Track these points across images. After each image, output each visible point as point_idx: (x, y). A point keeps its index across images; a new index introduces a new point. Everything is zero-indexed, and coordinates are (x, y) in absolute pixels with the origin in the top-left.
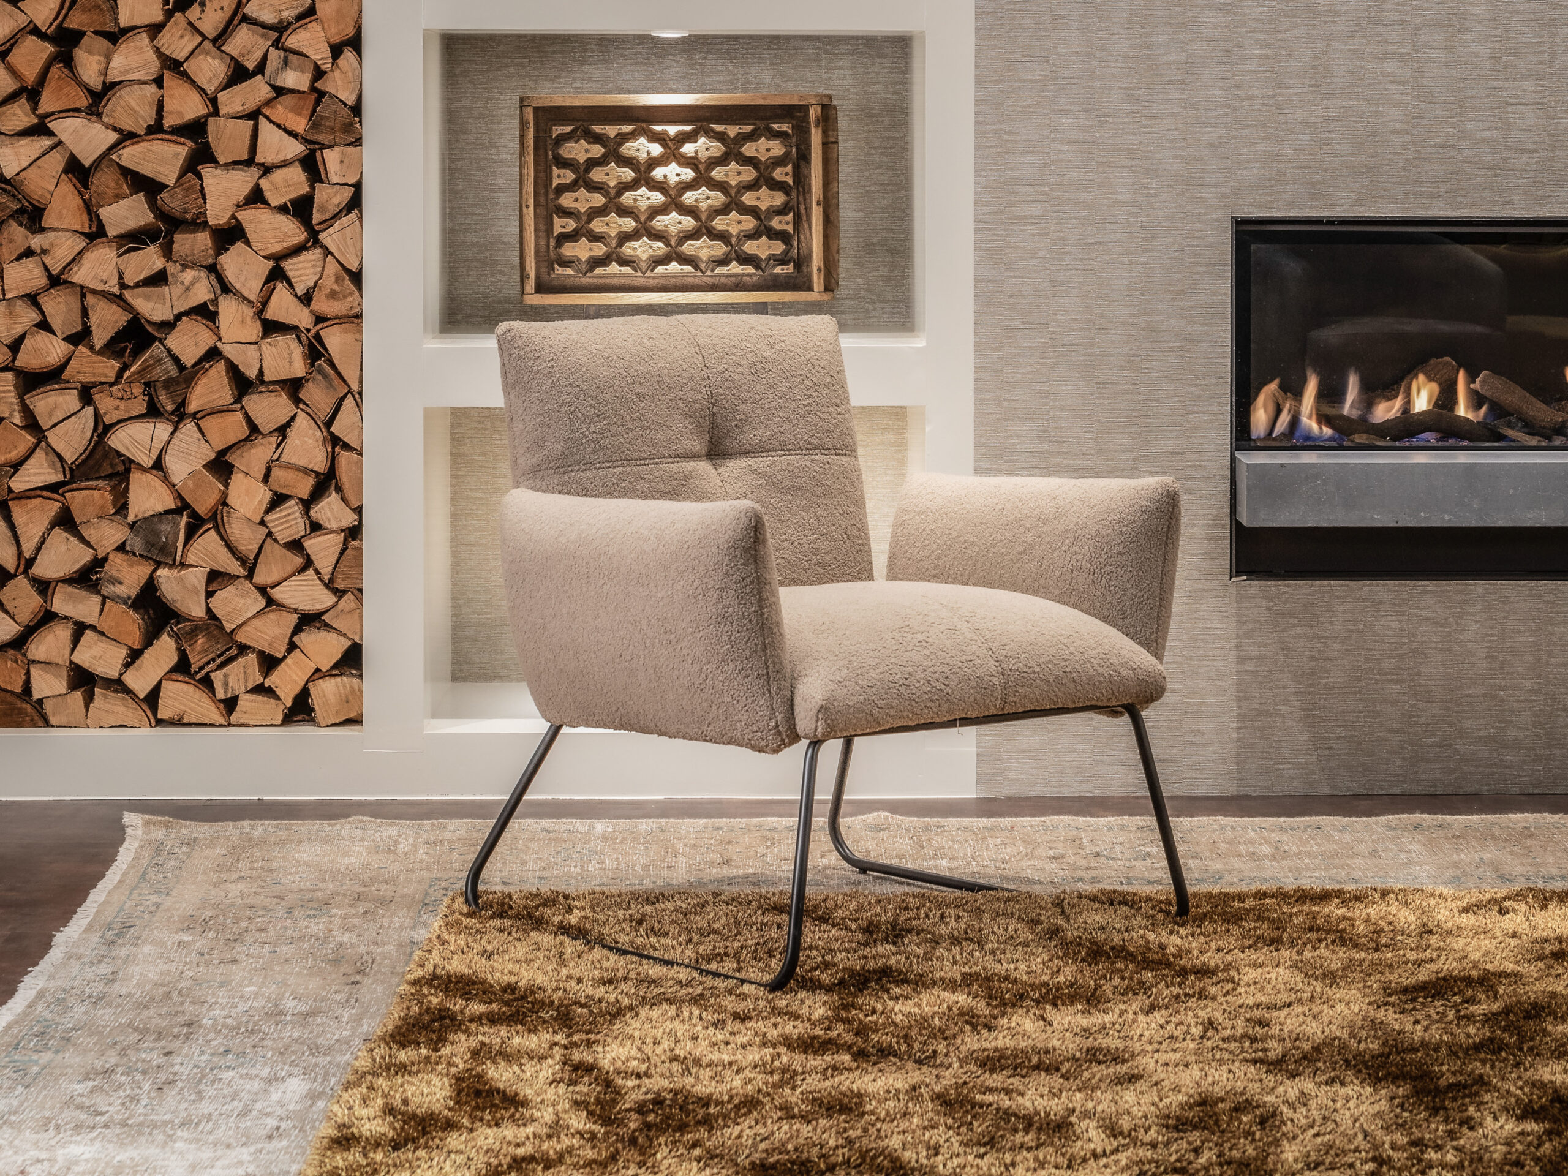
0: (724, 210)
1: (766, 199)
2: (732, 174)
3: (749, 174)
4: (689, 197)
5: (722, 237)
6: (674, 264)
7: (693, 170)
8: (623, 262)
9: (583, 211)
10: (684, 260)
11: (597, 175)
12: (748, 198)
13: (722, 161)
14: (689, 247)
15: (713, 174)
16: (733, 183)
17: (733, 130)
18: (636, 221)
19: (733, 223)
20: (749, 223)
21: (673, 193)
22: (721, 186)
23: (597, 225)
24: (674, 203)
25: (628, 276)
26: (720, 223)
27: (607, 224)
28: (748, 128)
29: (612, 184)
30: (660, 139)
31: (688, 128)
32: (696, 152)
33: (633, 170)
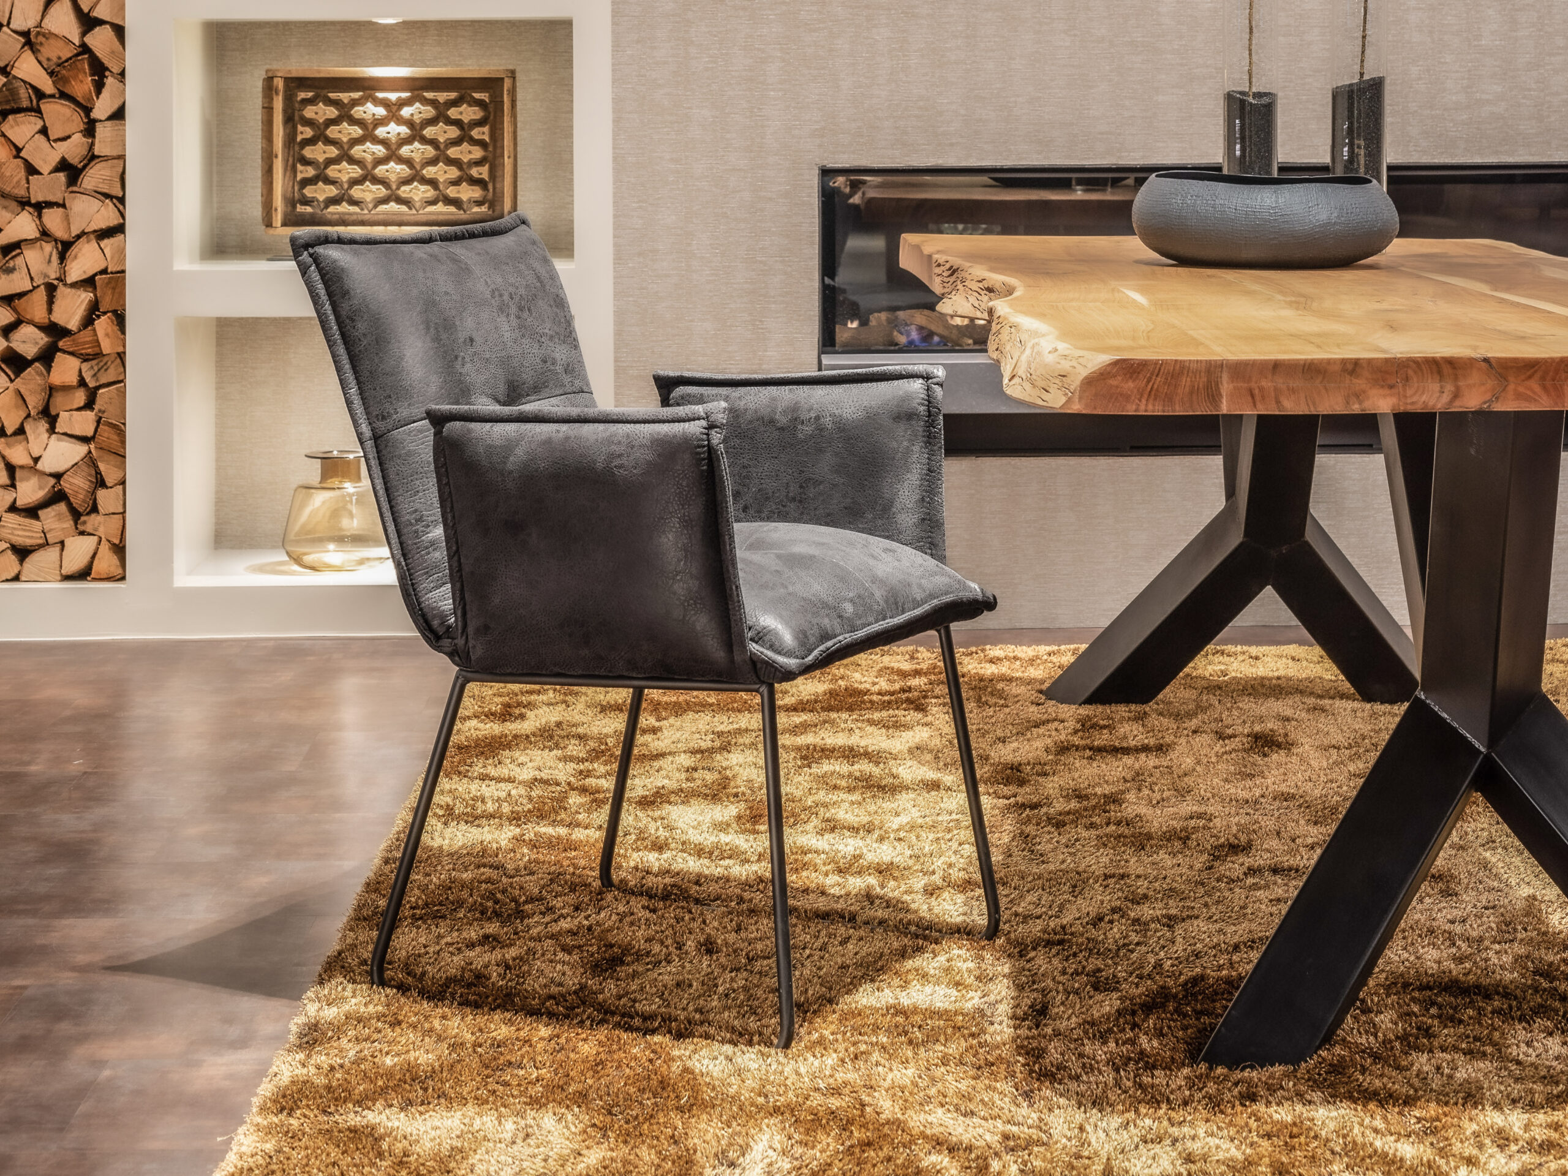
0: (433, 162)
1: (467, 153)
2: (442, 132)
3: (453, 132)
4: (405, 151)
5: (433, 183)
6: (392, 204)
7: (409, 128)
8: (354, 202)
9: (321, 160)
10: (400, 201)
11: (332, 132)
12: (453, 152)
13: (432, 122)
14: (405, 191)
15: (424, 132)
16: (442, 140)
17: (442, 97)
18: (362, 169)
19: (441, 172)
20: (454, 173)
21: (394, 147)
22: (433, 143)
23: (332, 172)
24: (392, 155)
25: (357, 214)
26: (430, 172)
27: (340, 171)
28: (453, 95)
29: (345, 140)
30: (386, 104)
31: (405, 95)
32: (412, 115)
33: (362, 129)
